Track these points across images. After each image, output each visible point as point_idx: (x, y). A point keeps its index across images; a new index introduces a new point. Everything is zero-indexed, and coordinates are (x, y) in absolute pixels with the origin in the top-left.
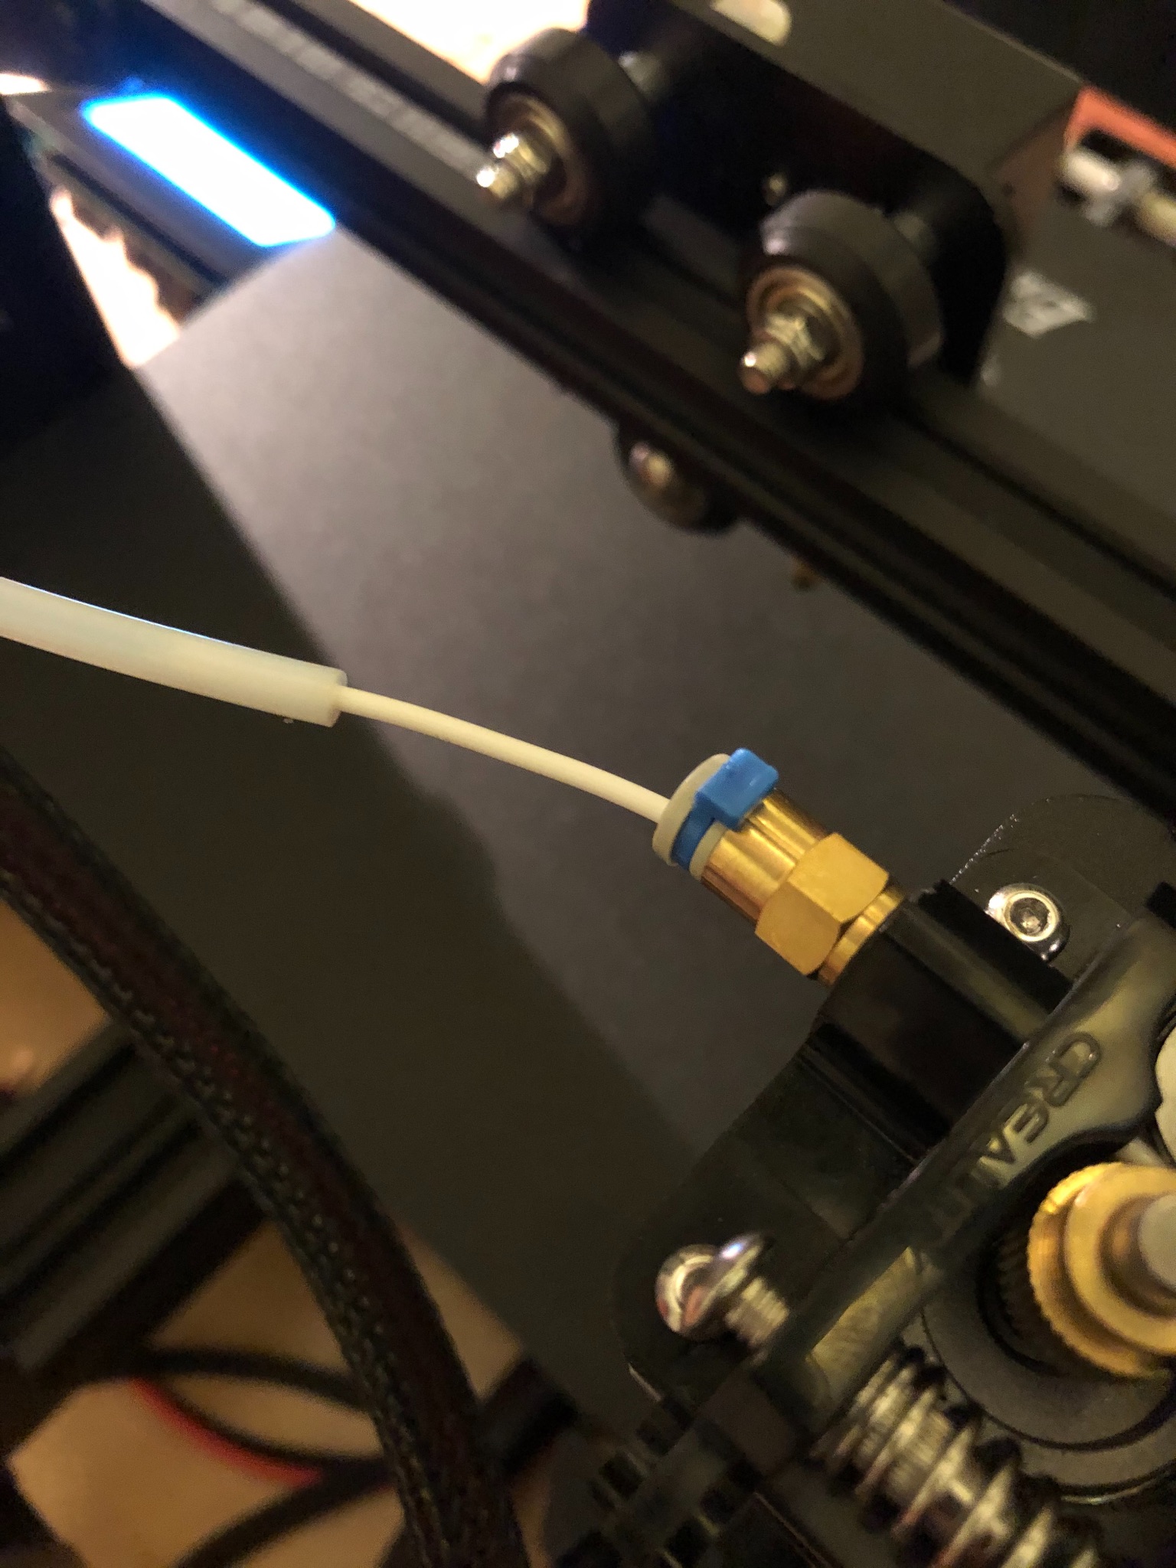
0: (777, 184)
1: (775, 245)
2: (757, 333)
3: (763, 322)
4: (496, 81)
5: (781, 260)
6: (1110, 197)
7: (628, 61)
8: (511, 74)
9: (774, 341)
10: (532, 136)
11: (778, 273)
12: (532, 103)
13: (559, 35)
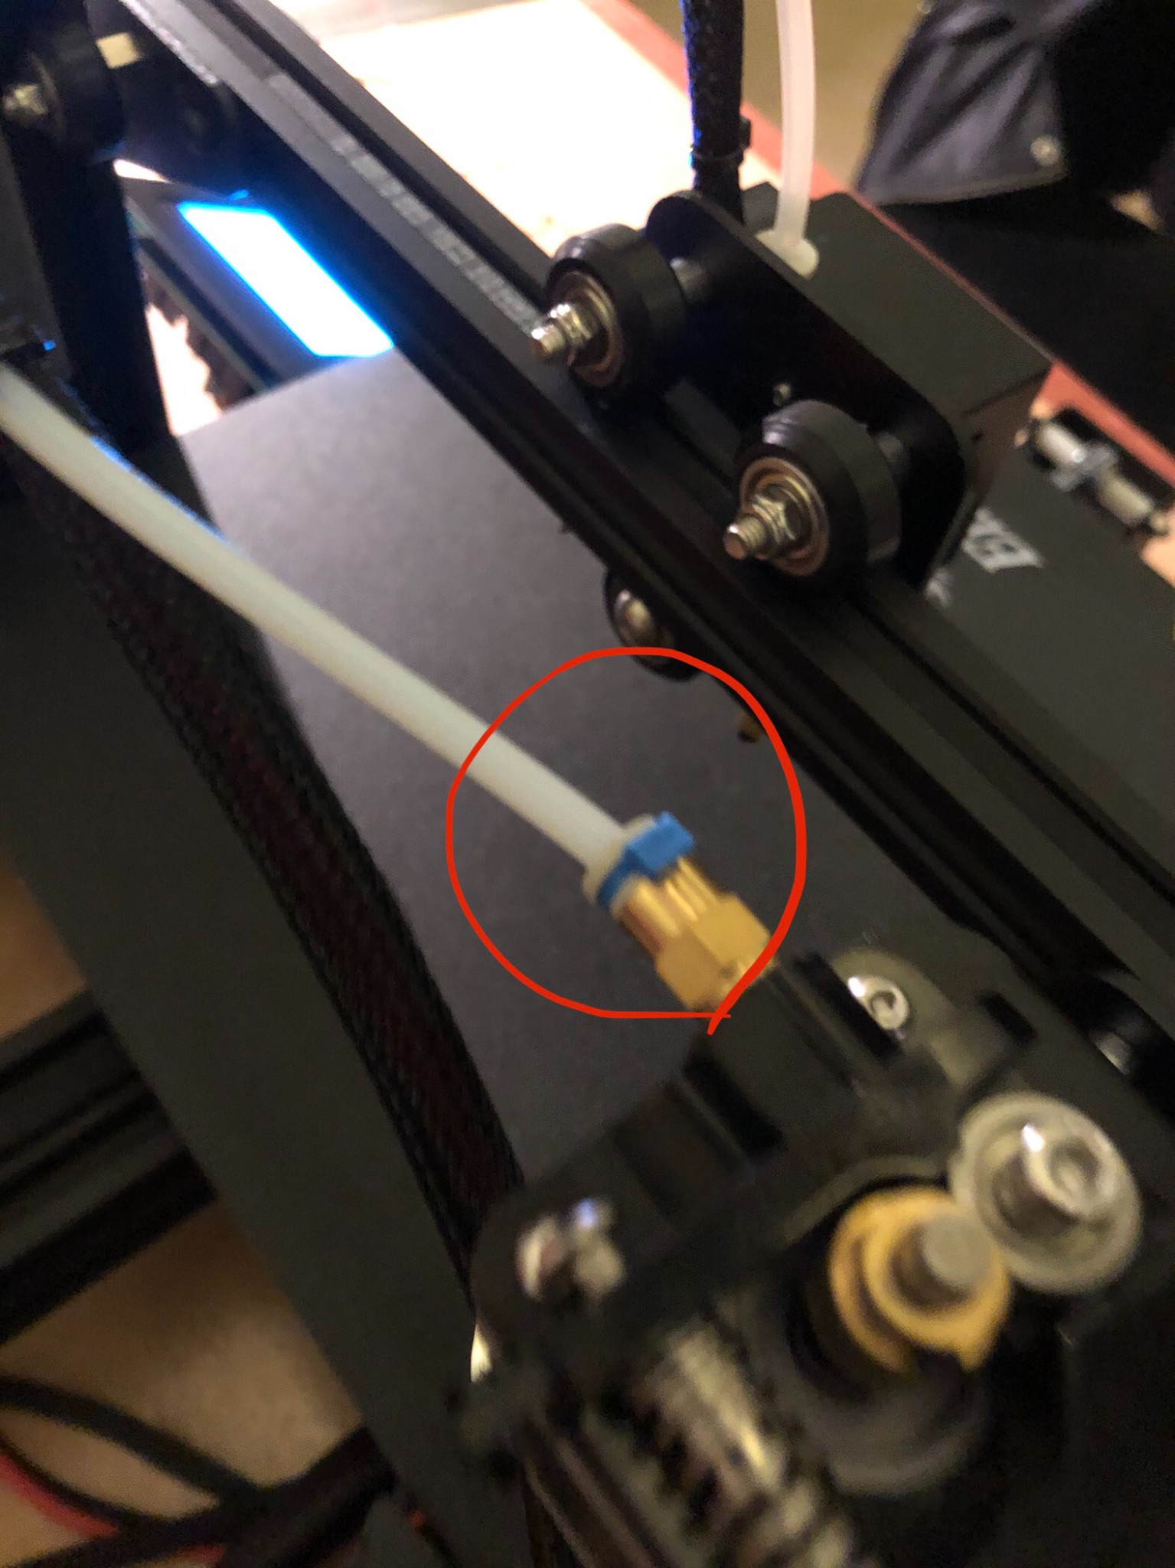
0: (784, 389)
1: (772, 438)
2: (744, 508)
3: (750, 500)
4: (562, 256)
5: (774, 450)
6: (1076, 468)
7: (677, 264)
8: (576, 253)
9: (758, 517)
10: (584, 307)
11: (772, 462)
12: (591, 281)
13: (622, 230)
